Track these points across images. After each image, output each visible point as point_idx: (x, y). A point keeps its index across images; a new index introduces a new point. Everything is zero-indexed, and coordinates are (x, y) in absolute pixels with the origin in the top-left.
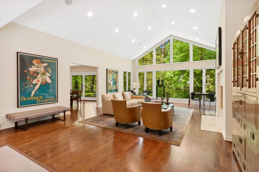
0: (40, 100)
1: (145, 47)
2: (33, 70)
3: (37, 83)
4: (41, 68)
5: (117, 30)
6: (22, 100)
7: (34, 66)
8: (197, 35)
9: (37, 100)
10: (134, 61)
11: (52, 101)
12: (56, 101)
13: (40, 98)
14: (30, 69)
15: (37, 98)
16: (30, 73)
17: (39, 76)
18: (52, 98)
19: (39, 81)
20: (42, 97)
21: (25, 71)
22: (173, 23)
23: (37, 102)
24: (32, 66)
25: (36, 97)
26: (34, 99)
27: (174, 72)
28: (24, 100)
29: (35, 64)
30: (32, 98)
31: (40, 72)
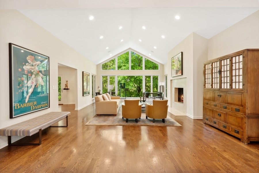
0: (34, 106)
1: (111, 55)
2: (28, 69)
3: (32, 85)
4: (35, 67)
5: (102, 37)
6: (16, 108)
7: (28, 64)
8: (153, 52)
9: (32, 106)
10: (98, 66)
11: (45, 107)
12: (48, 106)
13: (33, 103)
14: (24, 67)
15: (31, 105)
16: (25, 72)
17: (33, 76)
18: (44, 104)
19: (33, 83)
20: (36, 102)
21: (19, 69)
22: (140, 40)
23: (32, 109)
24: (27, 64)
25: (30, 103)
26: (28, 105)
27: (125, 77)
28: (18, 108)
29: (29, 61)
30: (26, 105)
31: (34, 71)
